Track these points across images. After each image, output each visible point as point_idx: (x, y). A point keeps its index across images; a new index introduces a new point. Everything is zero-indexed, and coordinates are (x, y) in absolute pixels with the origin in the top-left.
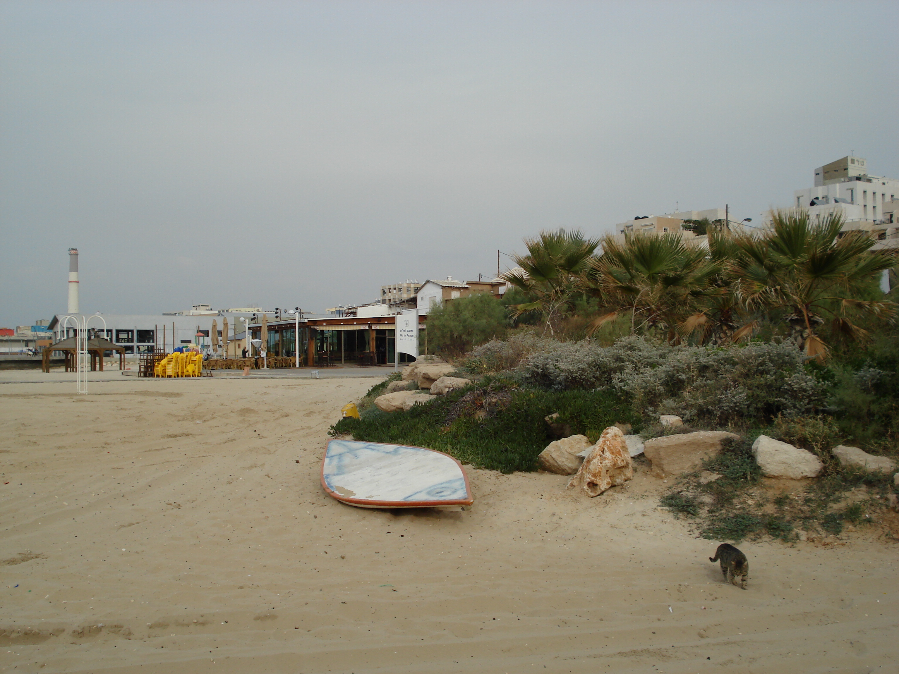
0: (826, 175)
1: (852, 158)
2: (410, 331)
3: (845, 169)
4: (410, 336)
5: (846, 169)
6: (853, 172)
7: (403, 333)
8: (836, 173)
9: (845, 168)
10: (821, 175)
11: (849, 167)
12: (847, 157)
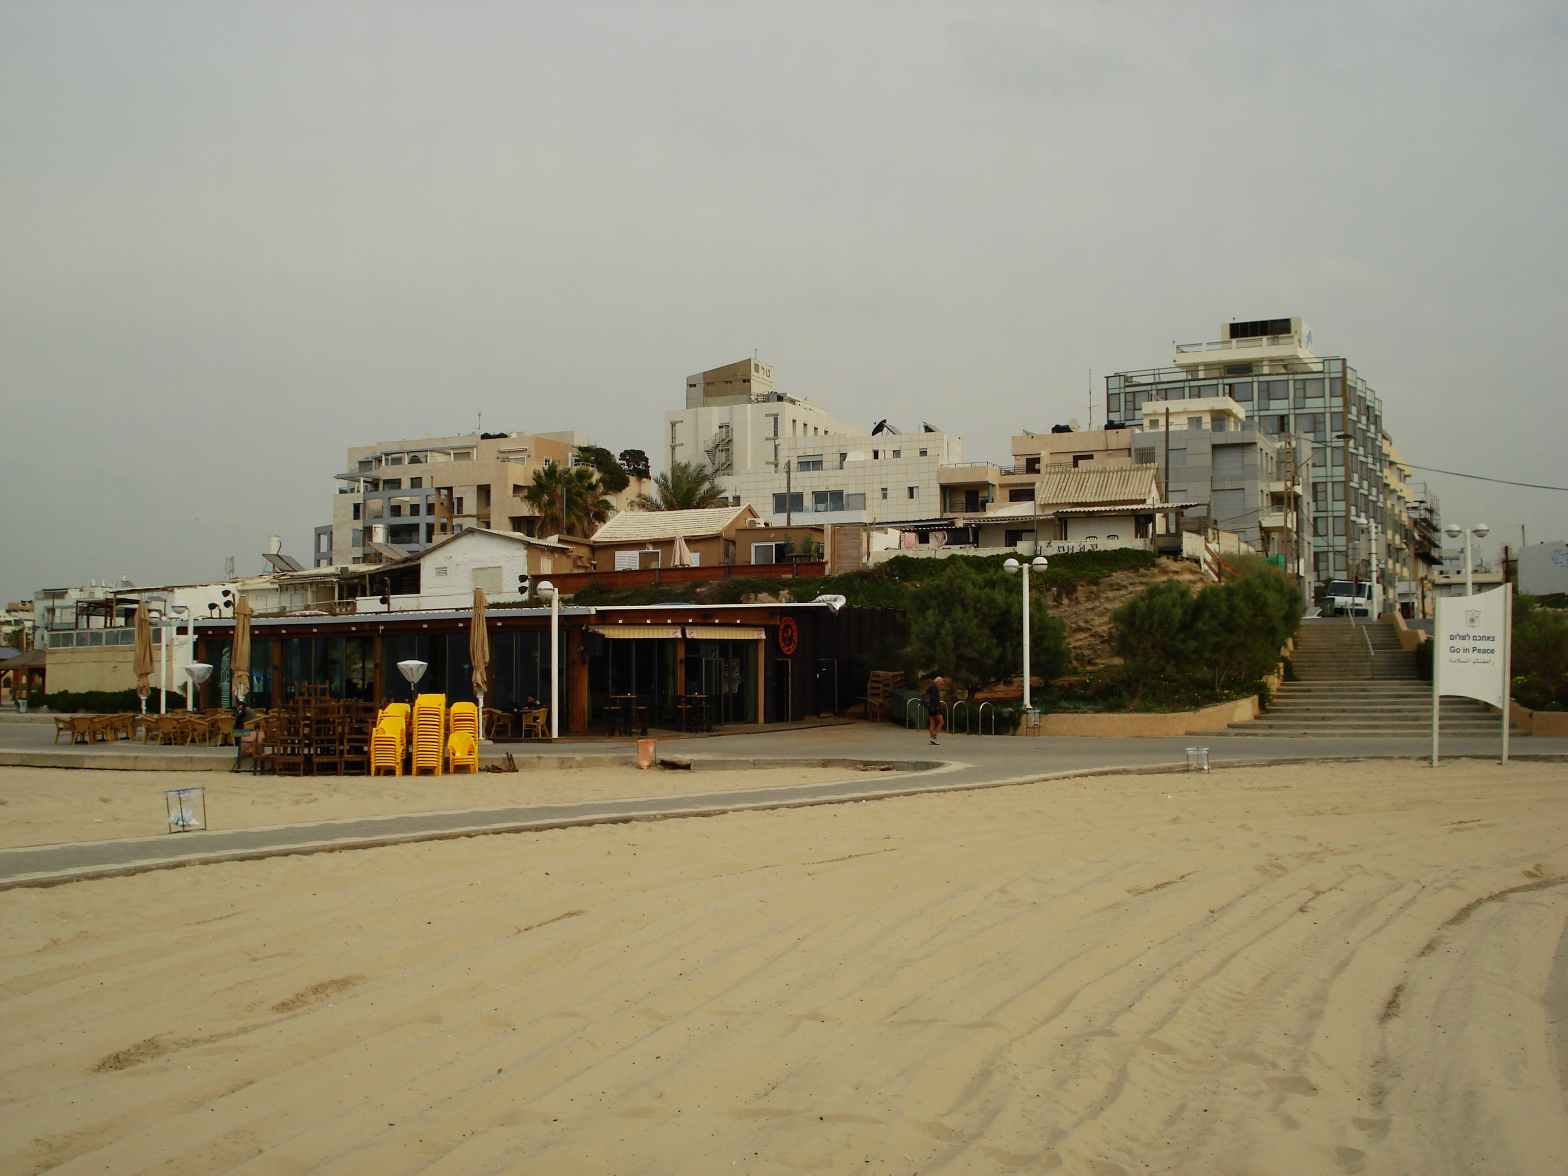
0: (710, 387)
1: (757, 363)
2: (1482, 638)
3: (744, 381)
4: (1484, 651)
5: (747, 381)
6: (758, 386)
7: (1458, 644)
8: (729, 386)
9: (745, 378)
10: (700, 388)
11: (752, 377)
12: (750, 359)
